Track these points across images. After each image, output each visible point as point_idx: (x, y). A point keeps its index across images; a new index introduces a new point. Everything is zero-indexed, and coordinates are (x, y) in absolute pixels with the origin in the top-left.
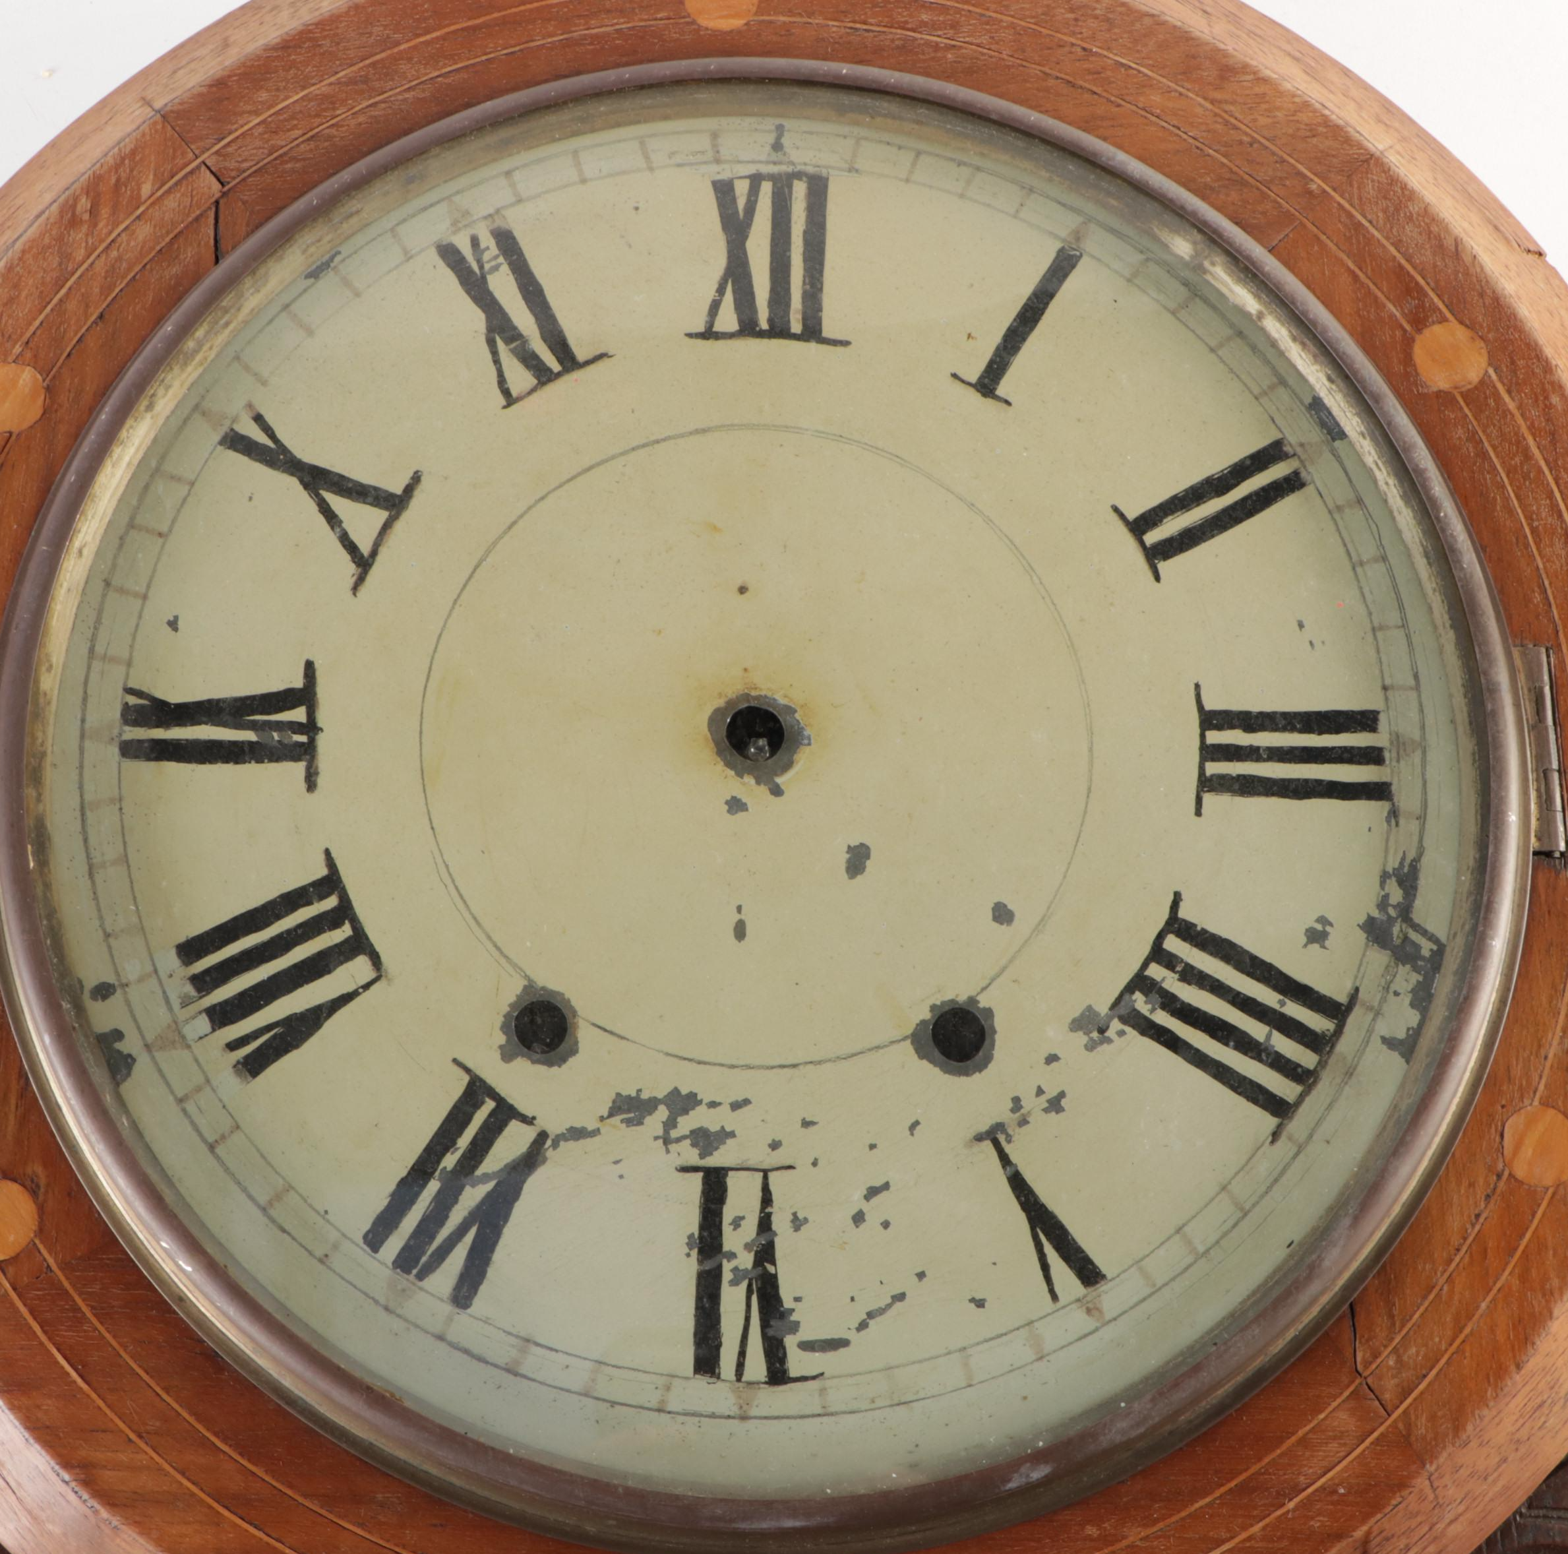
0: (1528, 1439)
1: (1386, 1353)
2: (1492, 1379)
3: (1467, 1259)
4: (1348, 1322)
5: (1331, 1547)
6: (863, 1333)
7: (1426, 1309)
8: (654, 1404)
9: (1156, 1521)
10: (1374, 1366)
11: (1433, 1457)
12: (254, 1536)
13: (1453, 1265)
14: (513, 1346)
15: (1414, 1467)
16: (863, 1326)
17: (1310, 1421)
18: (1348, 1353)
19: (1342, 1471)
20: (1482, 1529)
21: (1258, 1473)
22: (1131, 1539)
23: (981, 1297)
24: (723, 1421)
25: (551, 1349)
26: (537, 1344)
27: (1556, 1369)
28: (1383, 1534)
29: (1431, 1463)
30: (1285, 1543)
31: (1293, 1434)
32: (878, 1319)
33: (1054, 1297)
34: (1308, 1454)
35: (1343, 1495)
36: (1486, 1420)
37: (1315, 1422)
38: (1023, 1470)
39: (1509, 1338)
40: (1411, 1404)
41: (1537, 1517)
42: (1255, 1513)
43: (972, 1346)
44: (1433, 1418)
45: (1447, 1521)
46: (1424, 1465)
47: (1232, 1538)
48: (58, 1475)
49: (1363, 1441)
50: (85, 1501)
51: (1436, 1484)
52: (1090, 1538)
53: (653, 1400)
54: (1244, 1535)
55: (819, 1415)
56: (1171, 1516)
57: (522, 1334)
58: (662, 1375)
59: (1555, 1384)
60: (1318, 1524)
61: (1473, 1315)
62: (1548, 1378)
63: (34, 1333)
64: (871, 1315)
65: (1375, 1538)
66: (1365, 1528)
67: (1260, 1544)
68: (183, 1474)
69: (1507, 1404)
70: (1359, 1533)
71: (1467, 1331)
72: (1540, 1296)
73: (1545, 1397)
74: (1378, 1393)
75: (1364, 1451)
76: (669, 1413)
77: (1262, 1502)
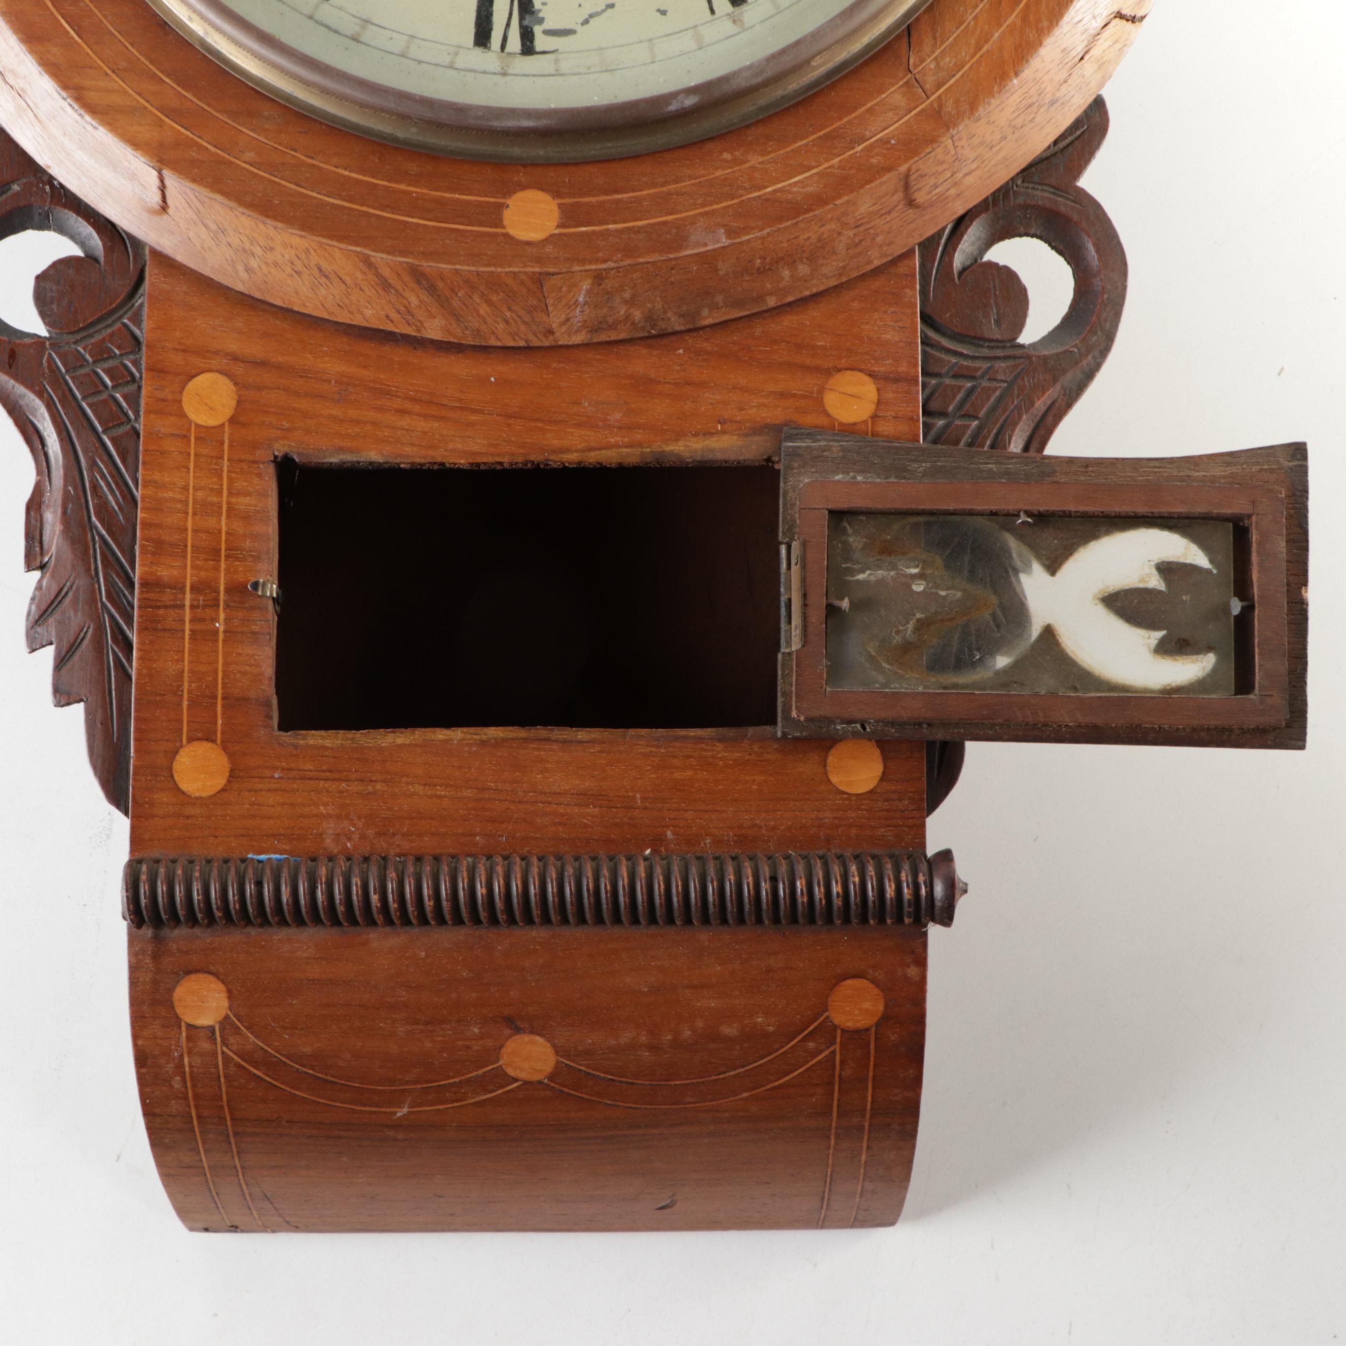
0: (1022, 127)
1: (929, 60)
2: (998, 81)
3: (987, 6)
4: (905, 40)
5: (884, 175)
6: (586, 26)
7: (958, 35)
8: (447, 63)
9: (770, 153)
10: (920, 68)
11: (955, 125)
12: (183, 134)
13: (979, 9)
14: (357, 24)
15: (942, 131)
16: (586, 22)
17: (875, 98)
18: (905, 59)
19: (895, 129)
20: (988, 185)
21: (839, 128)
22: (752, 163)
23: (665, 9)
24: (491, 76)
25: (382, 27)
26: (373, 24)
27: (1043, 82)
28: (919, 172)
29: (954, 129)
30: (853, 171)
31: (864, 105)
32: (596, 19)
33: (712, 11)
34: (872, 118)
35: (894, 144)
36: (993, 106)
37: (879, 99)
38: (680, 97)
39: (1012, 55)
40: (943, 93)
41: (1028, 188)
42: (835, 152)
43: (656, 38)
44: (957, 102)
45: (964, 173)
46: (948, 129)
47: (819, 166)
48: (60, 94)
49: (910, 112)
50: (76, 111)
51: (956, 144)
52: (726, 161)
53: (447, 60)
54: (827, 165)
55: (554, 75)
56: (779, 150)
57: (364, 17)
58: (453, 46)
59: (1042, 92)
60: (876, 161)
61: (989, 41)
62: (1037, 87)
63: (48, 7)
64: (591, 16)
65: (913, 174)
66: (906, 166)
67: (837, 171)
68: (140, 95)
69: (1008, 98)
70: (903, 169)
71: (985, 49)
72: (1034, 31)
73: (1035, 99)
74: (921, 84)
75: (910, 119)
76: (456, 69)
77: (841, 145)
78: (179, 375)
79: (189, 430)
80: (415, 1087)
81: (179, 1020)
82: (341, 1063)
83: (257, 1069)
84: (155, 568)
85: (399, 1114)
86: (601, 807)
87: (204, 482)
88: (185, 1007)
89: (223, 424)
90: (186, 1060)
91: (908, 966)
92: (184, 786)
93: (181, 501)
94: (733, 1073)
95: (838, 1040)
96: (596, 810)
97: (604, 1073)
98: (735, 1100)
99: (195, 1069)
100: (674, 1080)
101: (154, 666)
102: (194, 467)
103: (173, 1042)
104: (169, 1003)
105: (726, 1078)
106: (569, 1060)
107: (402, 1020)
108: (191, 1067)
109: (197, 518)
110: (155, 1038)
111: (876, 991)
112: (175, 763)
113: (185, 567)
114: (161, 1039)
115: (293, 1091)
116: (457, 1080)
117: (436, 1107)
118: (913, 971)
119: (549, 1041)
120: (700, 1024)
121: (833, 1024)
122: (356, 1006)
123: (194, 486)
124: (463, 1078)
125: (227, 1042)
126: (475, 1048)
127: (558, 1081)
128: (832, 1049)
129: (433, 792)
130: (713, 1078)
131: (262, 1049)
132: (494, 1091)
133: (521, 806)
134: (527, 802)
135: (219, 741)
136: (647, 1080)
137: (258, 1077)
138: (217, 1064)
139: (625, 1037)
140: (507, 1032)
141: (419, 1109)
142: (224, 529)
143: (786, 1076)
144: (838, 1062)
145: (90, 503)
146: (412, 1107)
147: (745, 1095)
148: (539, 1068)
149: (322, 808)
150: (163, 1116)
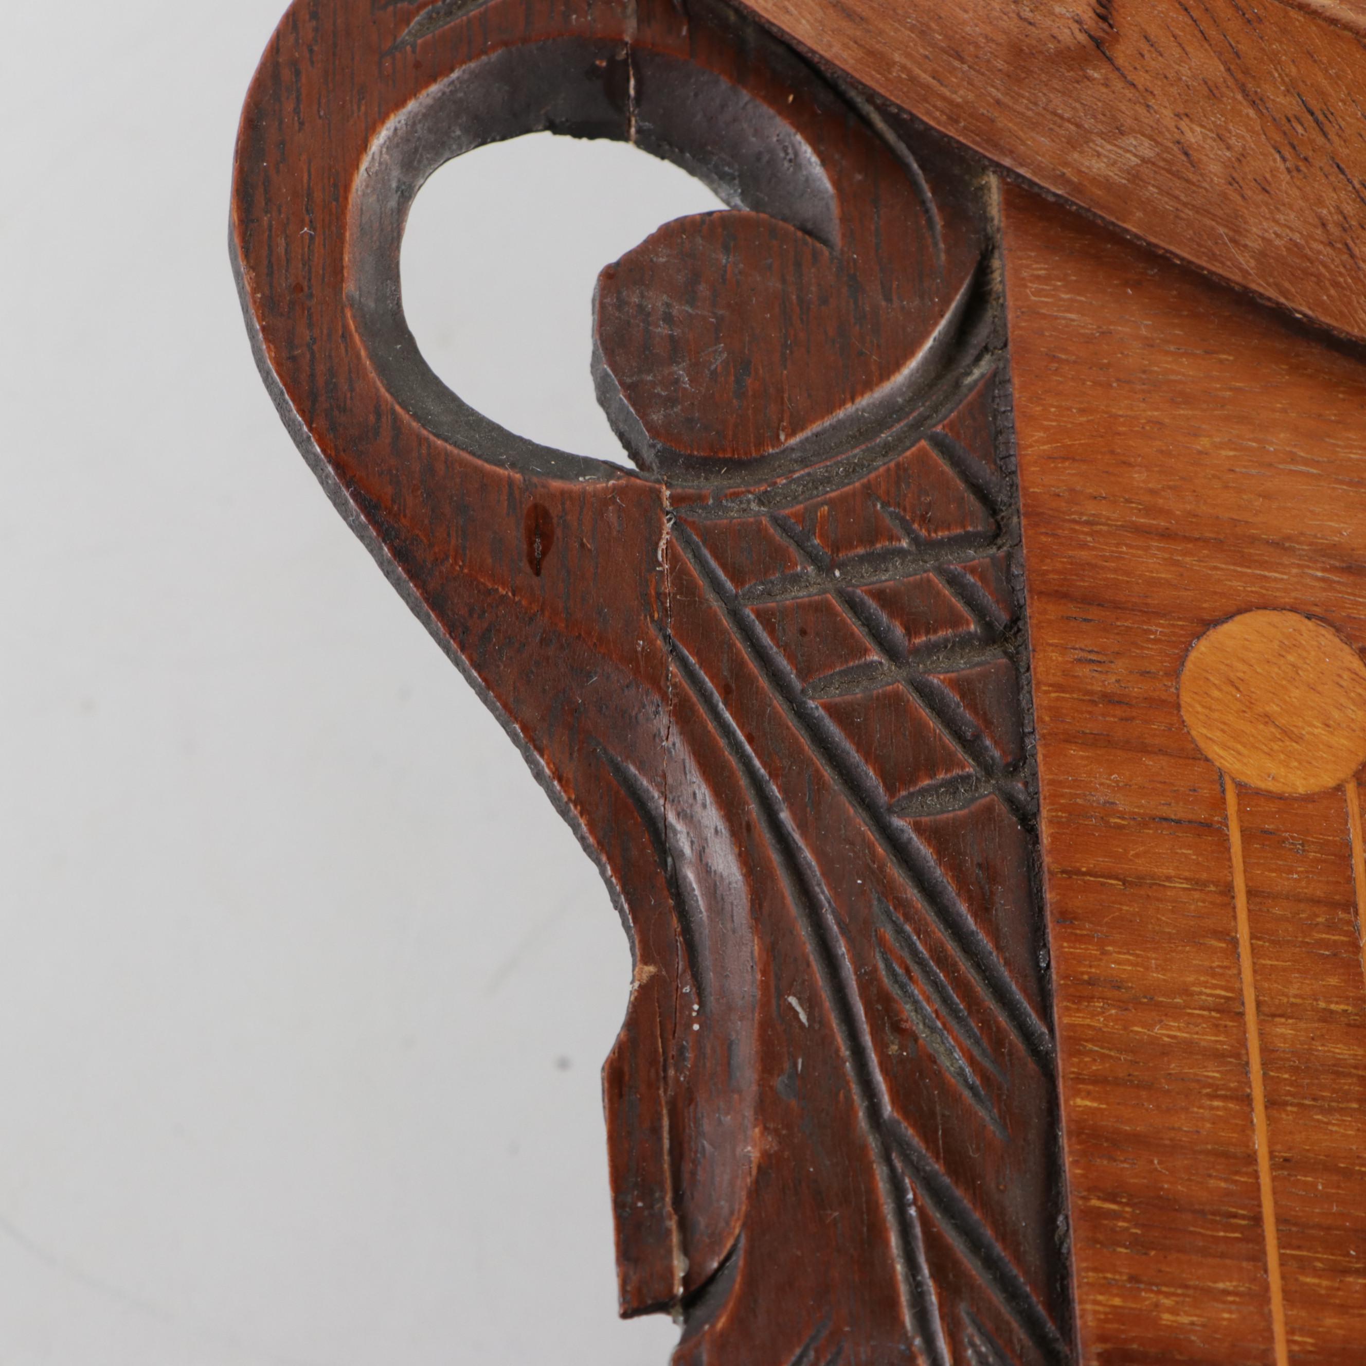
78: (1158, 615)
79: (1220, 803)
84: (1149, 1297)
87: (1293, 991)
89: (1339, 788)
93: (1218, 1056)
102: (1253, 936)
109: (1286, 1117)
113: (1262, 1297)
123: (1259, 1004)
145: (873, 1059)
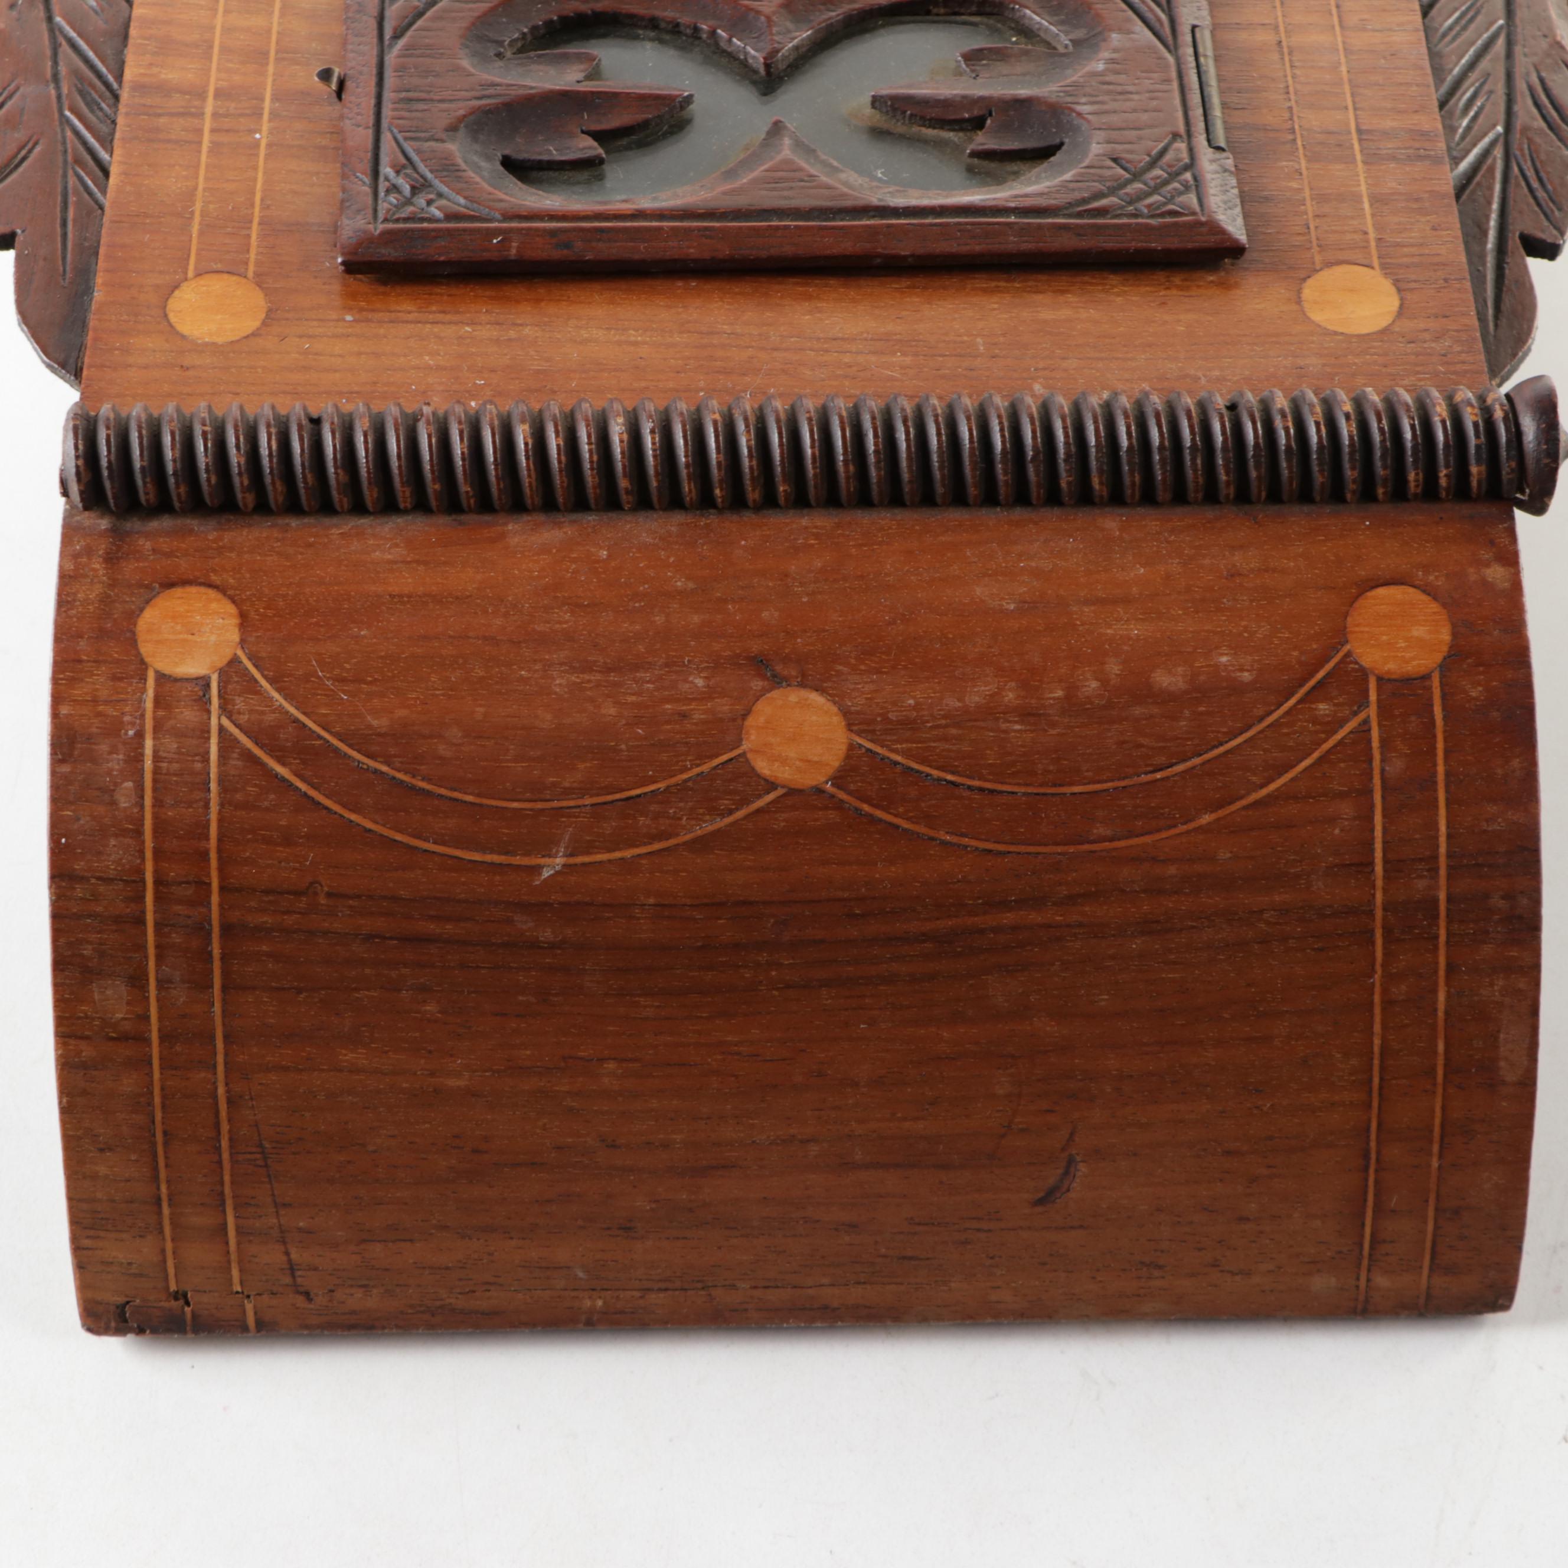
80: (580, 802)
81: (143, 665)
82: (443, 750)
83: (284, 764)
85: (546, 873)
86: (916, 355)
88: (158, 642)
90: (149, 744)
91: (1488, 565)
92: (184, 328)
94: (1180, 768)
95: (1373, 696)
96: (908, 360)
97: (938, 768)
98: (1188, 832)
99: (164, 765)
100: (1071, 784)
101: (146, 182)
103: (128, 709)
104: (128, 635)
105: (1168, 778)
106: (872, 741)
107: (561, 664)
108: (157, 758)
110: (95, 701)
111: (1434, 607)
112: (171, 301)
114: (107, 702)
115: (347, 814)
116: (661, 785)
117: (617, 855)
118: (1496, 573)
119: (835, 703)
120: (1114, 668)
121: (1361, 666)
122: (478, 638)
124: (673, 781)
125: (230, 707)
126: (697, 716)
127: (852, 787)
128: (1362, 716)
129: (623, 338)
130: (1144, 778)
131: (296, 721)
132: (731, 812)
133: (775, 354)
134: (786, 350)
135: (250, 274)
136: (1019, 784)
137: (284, 780)
138: (208, 752)
139: (976, 695)
140: (757, 684)
141: (586, 859)
142: (275, 28)
143: (1280, 775)
144: (1375, 744)
146: (571, 855)
147: (1206, 819)
148: (816, 759)
149: (427, 358)
150: (87, 879)
